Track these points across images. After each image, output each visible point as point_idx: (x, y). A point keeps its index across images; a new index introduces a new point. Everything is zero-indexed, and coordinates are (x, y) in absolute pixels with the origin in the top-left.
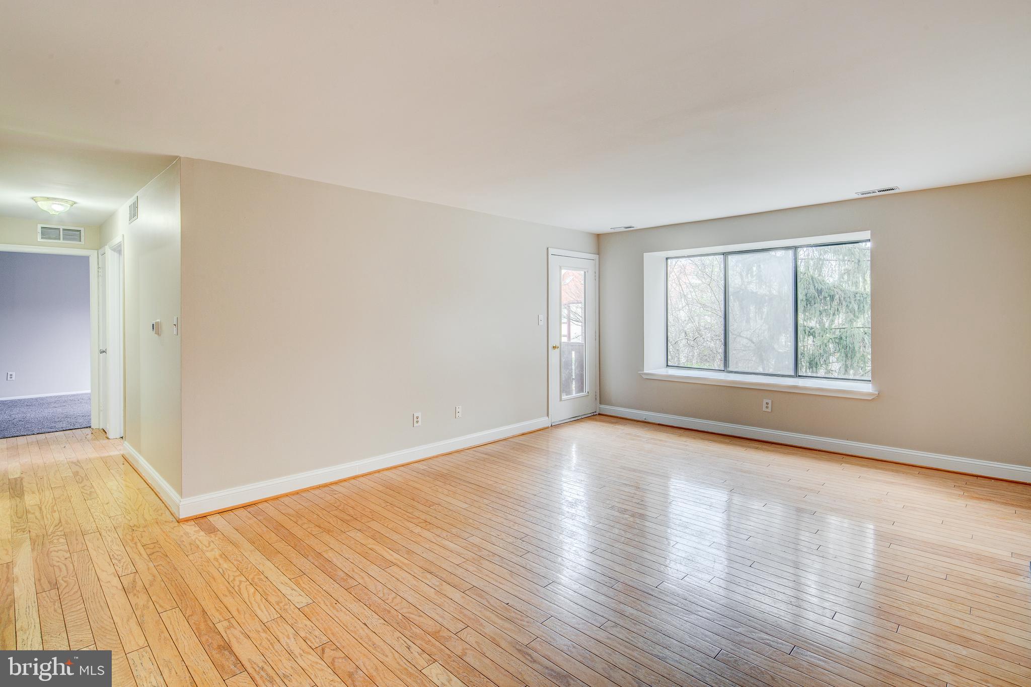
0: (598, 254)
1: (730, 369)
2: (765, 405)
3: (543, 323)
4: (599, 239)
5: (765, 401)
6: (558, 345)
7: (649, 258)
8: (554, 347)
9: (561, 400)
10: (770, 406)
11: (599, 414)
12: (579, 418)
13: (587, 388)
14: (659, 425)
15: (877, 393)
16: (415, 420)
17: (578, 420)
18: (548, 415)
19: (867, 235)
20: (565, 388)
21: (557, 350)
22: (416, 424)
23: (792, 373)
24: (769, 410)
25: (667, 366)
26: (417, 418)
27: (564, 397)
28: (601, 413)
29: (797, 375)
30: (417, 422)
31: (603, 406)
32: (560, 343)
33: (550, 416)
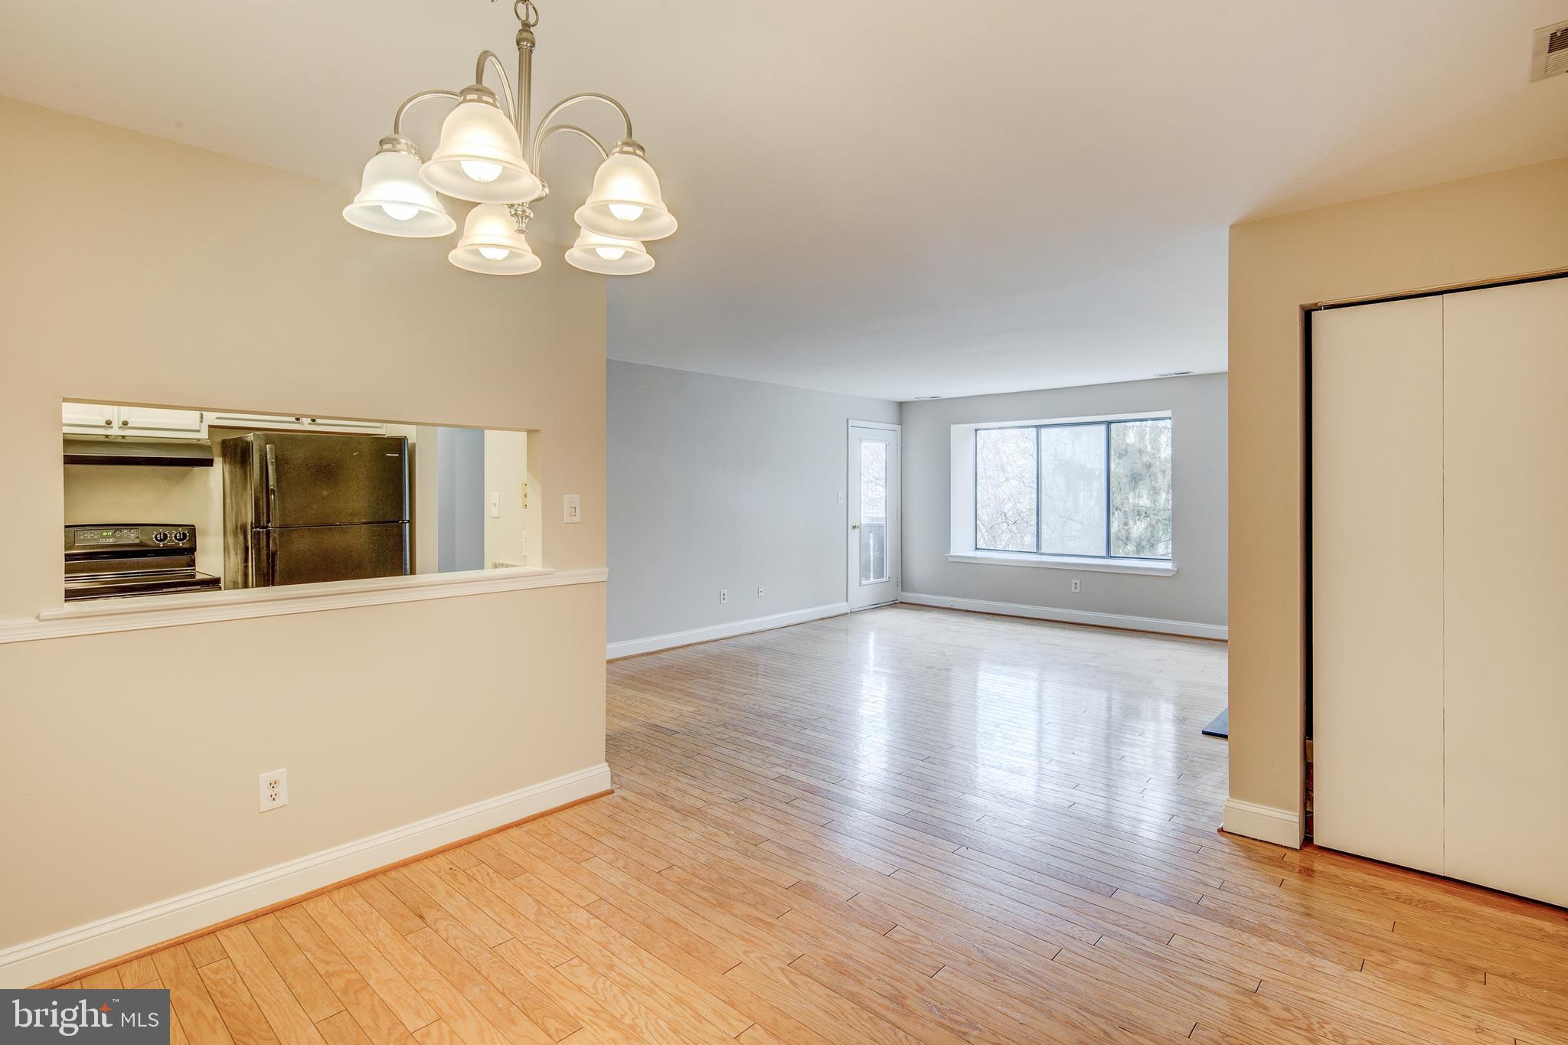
0: (900, 424)
1: (1042, 551)
2: (1073, 586)
3: (842, 501)
4: (901, 405)
5: (1074, 581)
6: (857, 524)
7: (956, 430)
8: (854, 527)
9: (860, 585)
10: (1078, 586)
11: (901, 603)
12: (880, 605)
13: (888, 572)
14: (966, 611)
15: (1176, 569)
16: (722, 597)
17: (878, 607)
18: (847, 600)
19: (1168, 413)
20: (864, 572)
21: (857, 531)
22: (722, 602)
23: (1104, 554)
24: (1078, 590)
25: (976, 548)
26: (724, 595)
27: (864, 582)
28: (903, 601)
29: (1109, 556)
30: (724, 599)
31: (904, 594)
32: (860, 524)
33: (849, 600)
